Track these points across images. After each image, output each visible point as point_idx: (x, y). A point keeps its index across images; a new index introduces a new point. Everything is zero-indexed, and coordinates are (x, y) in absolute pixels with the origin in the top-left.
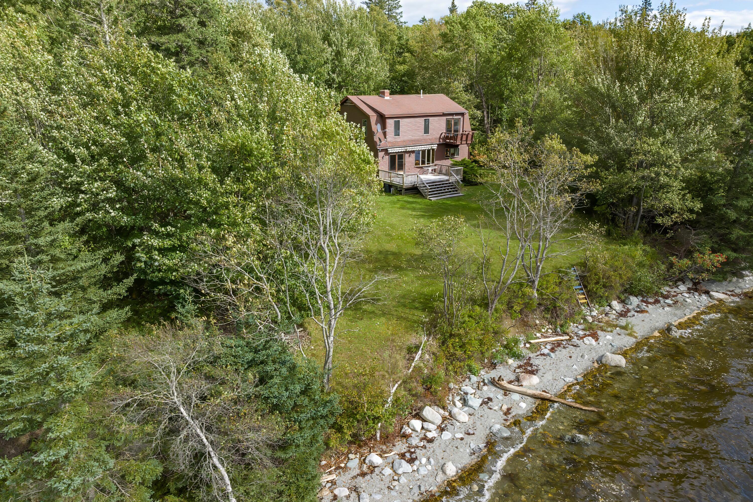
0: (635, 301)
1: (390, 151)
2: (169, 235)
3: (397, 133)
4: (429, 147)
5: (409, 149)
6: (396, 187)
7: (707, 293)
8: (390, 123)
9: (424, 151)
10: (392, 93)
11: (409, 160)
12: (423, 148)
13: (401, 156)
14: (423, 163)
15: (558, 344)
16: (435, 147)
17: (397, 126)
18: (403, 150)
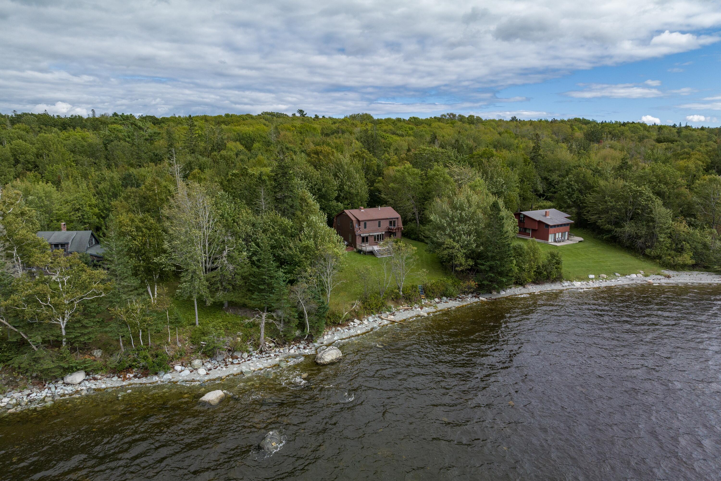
0: (445, 298)
1: (362, 235)
2: (286, 269)
3: (365, 227)
4: (380, 233)
5: (371, 234)
6: (363, 251)
7: (479, 298)
8: (362, 224)
9: (378, 235)
10: (364, 208)
11: (371, 239)
12: (378, 234)
13: (367, 237)
14: (378, 240)
15: (407, 309)
16: (384, 233)
17: (365, 224)
18: (368, 235)
